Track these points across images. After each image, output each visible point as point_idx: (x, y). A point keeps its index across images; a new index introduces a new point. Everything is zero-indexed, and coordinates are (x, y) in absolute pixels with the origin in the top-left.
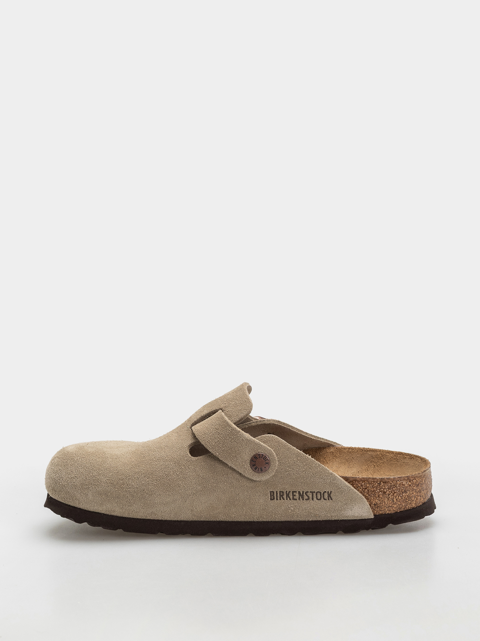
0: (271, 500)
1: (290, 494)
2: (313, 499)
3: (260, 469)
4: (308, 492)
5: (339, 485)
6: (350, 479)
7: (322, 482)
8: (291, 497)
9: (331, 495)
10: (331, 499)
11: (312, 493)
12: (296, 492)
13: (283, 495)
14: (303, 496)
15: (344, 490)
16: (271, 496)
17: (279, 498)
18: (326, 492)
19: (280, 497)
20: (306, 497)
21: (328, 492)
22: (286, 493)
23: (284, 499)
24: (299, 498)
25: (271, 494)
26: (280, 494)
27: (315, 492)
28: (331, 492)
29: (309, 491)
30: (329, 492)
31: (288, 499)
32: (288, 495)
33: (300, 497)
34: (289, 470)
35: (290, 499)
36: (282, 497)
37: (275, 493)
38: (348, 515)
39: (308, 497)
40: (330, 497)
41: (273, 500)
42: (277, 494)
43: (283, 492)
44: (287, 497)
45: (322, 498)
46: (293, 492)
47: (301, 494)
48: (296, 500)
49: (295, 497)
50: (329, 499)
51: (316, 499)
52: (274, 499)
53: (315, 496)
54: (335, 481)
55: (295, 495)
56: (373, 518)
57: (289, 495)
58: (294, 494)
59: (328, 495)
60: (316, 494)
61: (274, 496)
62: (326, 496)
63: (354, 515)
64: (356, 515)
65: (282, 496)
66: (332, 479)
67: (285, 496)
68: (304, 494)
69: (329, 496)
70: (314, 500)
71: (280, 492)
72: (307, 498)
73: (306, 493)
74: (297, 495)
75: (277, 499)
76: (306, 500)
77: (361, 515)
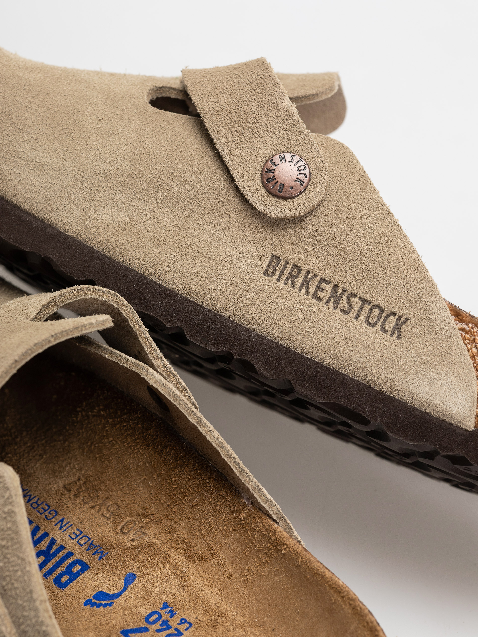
0: (265, 274)
1: (312, 281)
2: (357, 316)
3: (279, 186)
4: (356, 296)
5: (434, 312)
6: (462, 317)
7: (399, 289)
8: (312, 289)
9: (404, 326)
10: (399, 337)
11: (364, 301)
12: (328, 282)
13: (297, 276)
14: (339, 300)
15: (438, 329)
16: (268, 267)
17: (283, 279)
18: (394, 314)
19: (287, 279)
20: (344, 303)
21: (400, 317)
22: (306, 277)
23: (293, 286)
24: (328, 301)
25: (270, 262)
26: (291, 271)
27: (370, 303)
28: (407, 319)
29: (358, 296)
30: (402, 320)
31: (304, 290)
32: (306, 283)
33: (332, 300)
34: (341, 226)
35: (307, 293)
36: (291, 281)
37: (282, 263)
38: (418, 392)
39: (350, 307)
40: (399, 332)
41: (269, 276)
42: (285, 267)
43: (300, 270)
44: (302, 285)
45: (379, 324)
46: (323, 280)
47: (337, 292)
48: (320, 299)
49: (320, 294)
50: (392, 335)
51: (365, 322)
52: (272, 275)
53: (366, 314)
54: (428, 299)
55: (322, 290)
56: (470, 430)
57: (308, 284)
58: (324, 285)
59: (397, 324)
60: (371, 311)
61: (275, 271)
62: (391, 322)
63: (431, 398)
64: (436, 401)
65: (292, 277)
66: (424, 291)
67: (299, 281)
68: (344, 297)
69: (398, 328)
70: (359, 319)
71: (295, 266)
72: (346, 307)
73: (348, 297)
74: (328, 290)
75: (279, 280)
76: (342, 311)
77: (448, 407)
